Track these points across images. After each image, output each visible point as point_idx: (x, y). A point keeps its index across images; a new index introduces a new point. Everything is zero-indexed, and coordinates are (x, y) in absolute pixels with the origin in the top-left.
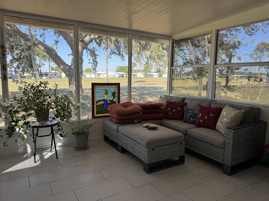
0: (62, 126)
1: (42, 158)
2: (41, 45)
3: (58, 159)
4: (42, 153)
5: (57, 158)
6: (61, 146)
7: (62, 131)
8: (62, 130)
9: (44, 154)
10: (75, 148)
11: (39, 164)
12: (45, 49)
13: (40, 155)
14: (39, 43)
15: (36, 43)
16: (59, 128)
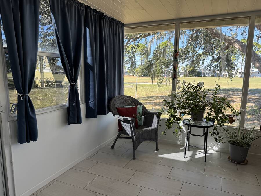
0: (218, 130)
1: (193, 156)
2: (237, 43)
3: (206, 163)
4: (196, 151)
5: (206, 161)
6: (216, 151)
7: (218, 136)
8: (218, 134)
9: (198, 152)
10: (230, 158)
11: (187, 161)
12: (240, 47)
13: (193, 153)
14: (236, 41)
15: (232, 42)
16: (215, 131)
